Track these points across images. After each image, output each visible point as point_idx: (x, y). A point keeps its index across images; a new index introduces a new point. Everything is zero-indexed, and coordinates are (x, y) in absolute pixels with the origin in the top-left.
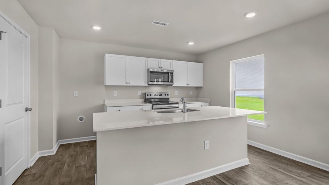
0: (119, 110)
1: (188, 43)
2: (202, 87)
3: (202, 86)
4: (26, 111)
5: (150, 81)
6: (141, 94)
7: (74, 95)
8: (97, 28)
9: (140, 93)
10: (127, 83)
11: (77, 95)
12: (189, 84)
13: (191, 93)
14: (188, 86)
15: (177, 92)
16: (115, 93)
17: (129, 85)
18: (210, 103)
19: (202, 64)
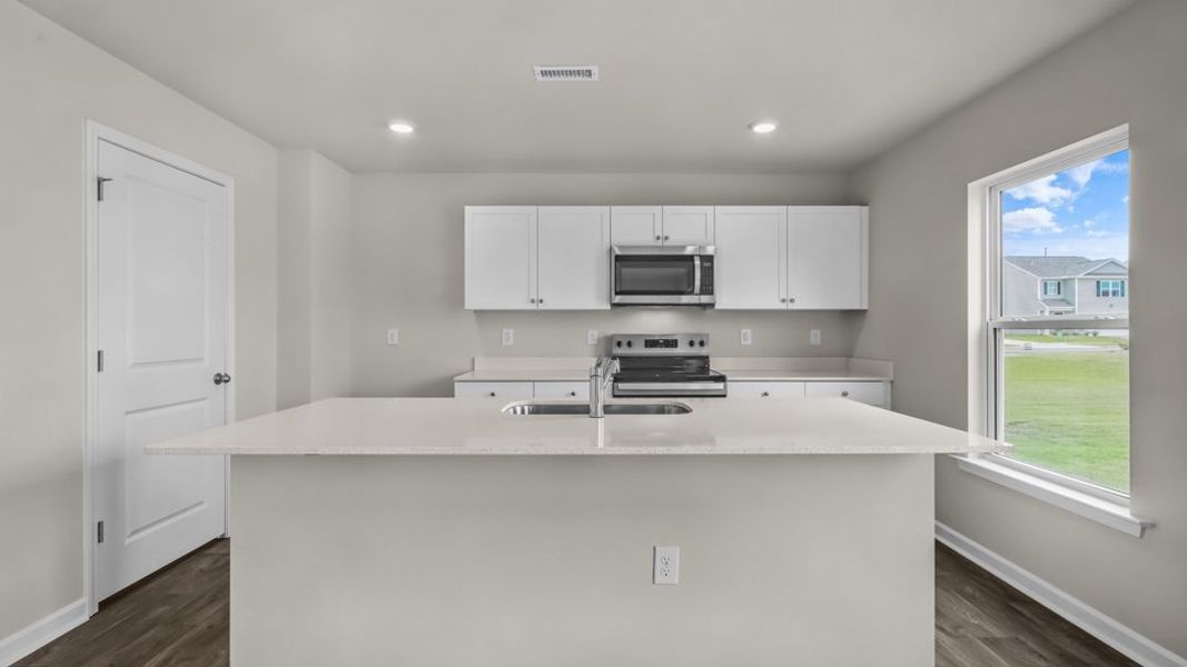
0: (493, 394)
1: (750, 127)
2: (864, 311)
3: (865, 307)
4: (217, 382)
5: (617, 293)
6: (599, 340)
7: (390, 343)
8: (402, 128)
9: (596, 337)
10: (533, 301)
11: (396, 342)
12: (792, 301)
13: (815, 337)
14: (791, 306)
15: (748, 335)
16: (509, 335)
17: (541, 307)
18: (892, 382)
19: (866, 208)
